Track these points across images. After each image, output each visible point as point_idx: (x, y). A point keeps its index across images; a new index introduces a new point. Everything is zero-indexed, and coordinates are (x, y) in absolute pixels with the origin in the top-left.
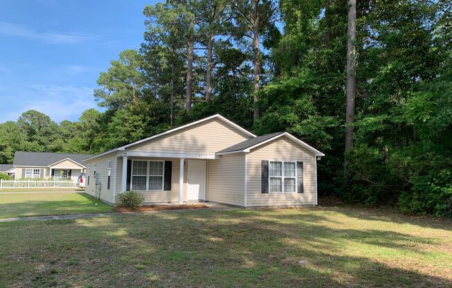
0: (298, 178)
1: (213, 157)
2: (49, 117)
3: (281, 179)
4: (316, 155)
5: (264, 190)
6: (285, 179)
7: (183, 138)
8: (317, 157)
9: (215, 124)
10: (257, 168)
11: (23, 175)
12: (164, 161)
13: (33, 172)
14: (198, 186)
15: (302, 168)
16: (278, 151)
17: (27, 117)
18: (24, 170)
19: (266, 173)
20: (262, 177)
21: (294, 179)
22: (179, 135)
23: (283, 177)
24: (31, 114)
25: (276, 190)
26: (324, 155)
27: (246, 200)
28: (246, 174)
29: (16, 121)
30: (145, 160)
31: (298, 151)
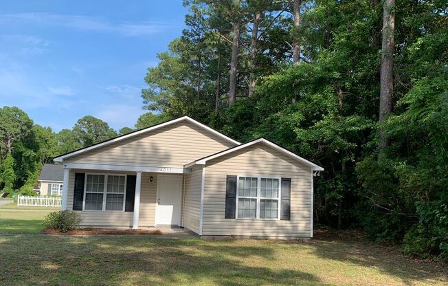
0: (282, 199)
1: (181, 171)
2: (106, 124)
3: (255, 200)
4: (313, 170)
5: (230, 214)
6: (261, 200)
7: (139, 145)
8: (314, 172)
9: (184, 128)
10: (219, 184)
11: (49, 191)
12: (126, 176)
13: (59, 188)
14: (172, 207)
15: (290, 187)
16: (252, 162)
17: (83, 124)
18: (50, 186)
19: (232, 192)
20: (227, 197)
21: (277, 201)
22: (134, 143)
23: (259, 198)
24: (89, 120)
25: (249, 215)
26: (323, 169)
27: (201, 226)
28: (203, 192)
29: (72, 129)
30: (102, 174)
31: (284, 163)
